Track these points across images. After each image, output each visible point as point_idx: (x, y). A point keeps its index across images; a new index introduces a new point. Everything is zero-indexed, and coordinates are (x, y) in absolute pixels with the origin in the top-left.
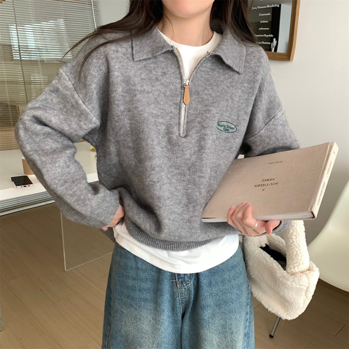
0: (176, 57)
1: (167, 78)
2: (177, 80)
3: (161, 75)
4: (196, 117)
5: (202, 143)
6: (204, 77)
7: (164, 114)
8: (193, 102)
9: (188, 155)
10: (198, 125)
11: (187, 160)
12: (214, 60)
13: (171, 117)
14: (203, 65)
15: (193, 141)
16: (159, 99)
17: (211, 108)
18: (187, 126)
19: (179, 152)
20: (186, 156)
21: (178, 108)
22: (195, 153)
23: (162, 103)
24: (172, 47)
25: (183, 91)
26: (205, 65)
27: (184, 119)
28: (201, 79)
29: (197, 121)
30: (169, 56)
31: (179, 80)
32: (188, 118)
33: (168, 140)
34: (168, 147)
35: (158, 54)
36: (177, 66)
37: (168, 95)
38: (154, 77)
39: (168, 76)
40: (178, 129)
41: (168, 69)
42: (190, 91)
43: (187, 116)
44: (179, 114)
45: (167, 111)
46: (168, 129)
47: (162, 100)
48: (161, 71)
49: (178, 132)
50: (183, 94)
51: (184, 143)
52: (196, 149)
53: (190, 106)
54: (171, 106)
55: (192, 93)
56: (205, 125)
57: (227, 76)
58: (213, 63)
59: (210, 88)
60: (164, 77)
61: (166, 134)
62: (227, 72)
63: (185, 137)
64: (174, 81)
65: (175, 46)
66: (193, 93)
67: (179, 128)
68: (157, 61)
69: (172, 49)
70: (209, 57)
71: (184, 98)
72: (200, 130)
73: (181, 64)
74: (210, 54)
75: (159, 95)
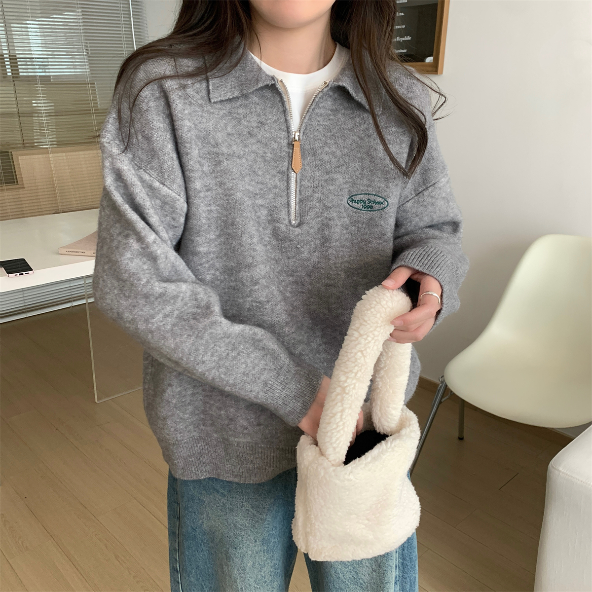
0: (280, 94)
1: (266, 131)
2: (281, 133)
3: (256, 127)
4: (314, 192)
5: (326, 233)
6: (322, 125)
7: (265, 190)
8: (307, 168)
9: (305, 254)
10: (317, 204)
11: (305, 260)
12: (336, 95)
13: (276, 195)
14: (320, 106)
15: (312, 231)
16: (256, 167)
17: (335, 176)
18: (300, 207)
19: (290, 249)
20: (303, 255)
21: (285, 179)
22: (316, 248)
23: (260, 173)
24: (273, 78)
25: (291, 152)
26: (323, 104)
27: (296, 197)
28: (318, 128)
29: (316, 198)
30: (268, 93)
31: (284, 134)
32: (300, 194)
33: (273, 232)
34: (274, 243)
35: (251, 91)
36: (281, 109)
37: (269, 159)
38: (246, 130)
39: (267, 127)
40: (286, 212)
41: (266, 116)
42: (301, 150)
43: (300, 191)
44: (288, 189)
45: (269, 186)
46: (271, 215)
47: (259, 168)
48: (256, 119)
49: (287, 218)
50: (291, 155)
51: (298, 235)
52: (318, 242)
53: (303, 174)
54: (274, 176)
55: (304, 152)
56: (328, 204)
57: (358, 120)
58: (335, 100)
59: (332, 142)
60: (260, 129)
61: (269, 223)
62: (358, 113)
63: (299, 225)
64: (277, 135)
65: (277, 77)
66: (306, 152)
67: (288, 211)
68: (248, 102)
69: (273, 82)
70: (328, 91)
71: (293, 161)
72: (321, 213)
73: (288, 106)
74: (330, 86)
75: (255, 160)
